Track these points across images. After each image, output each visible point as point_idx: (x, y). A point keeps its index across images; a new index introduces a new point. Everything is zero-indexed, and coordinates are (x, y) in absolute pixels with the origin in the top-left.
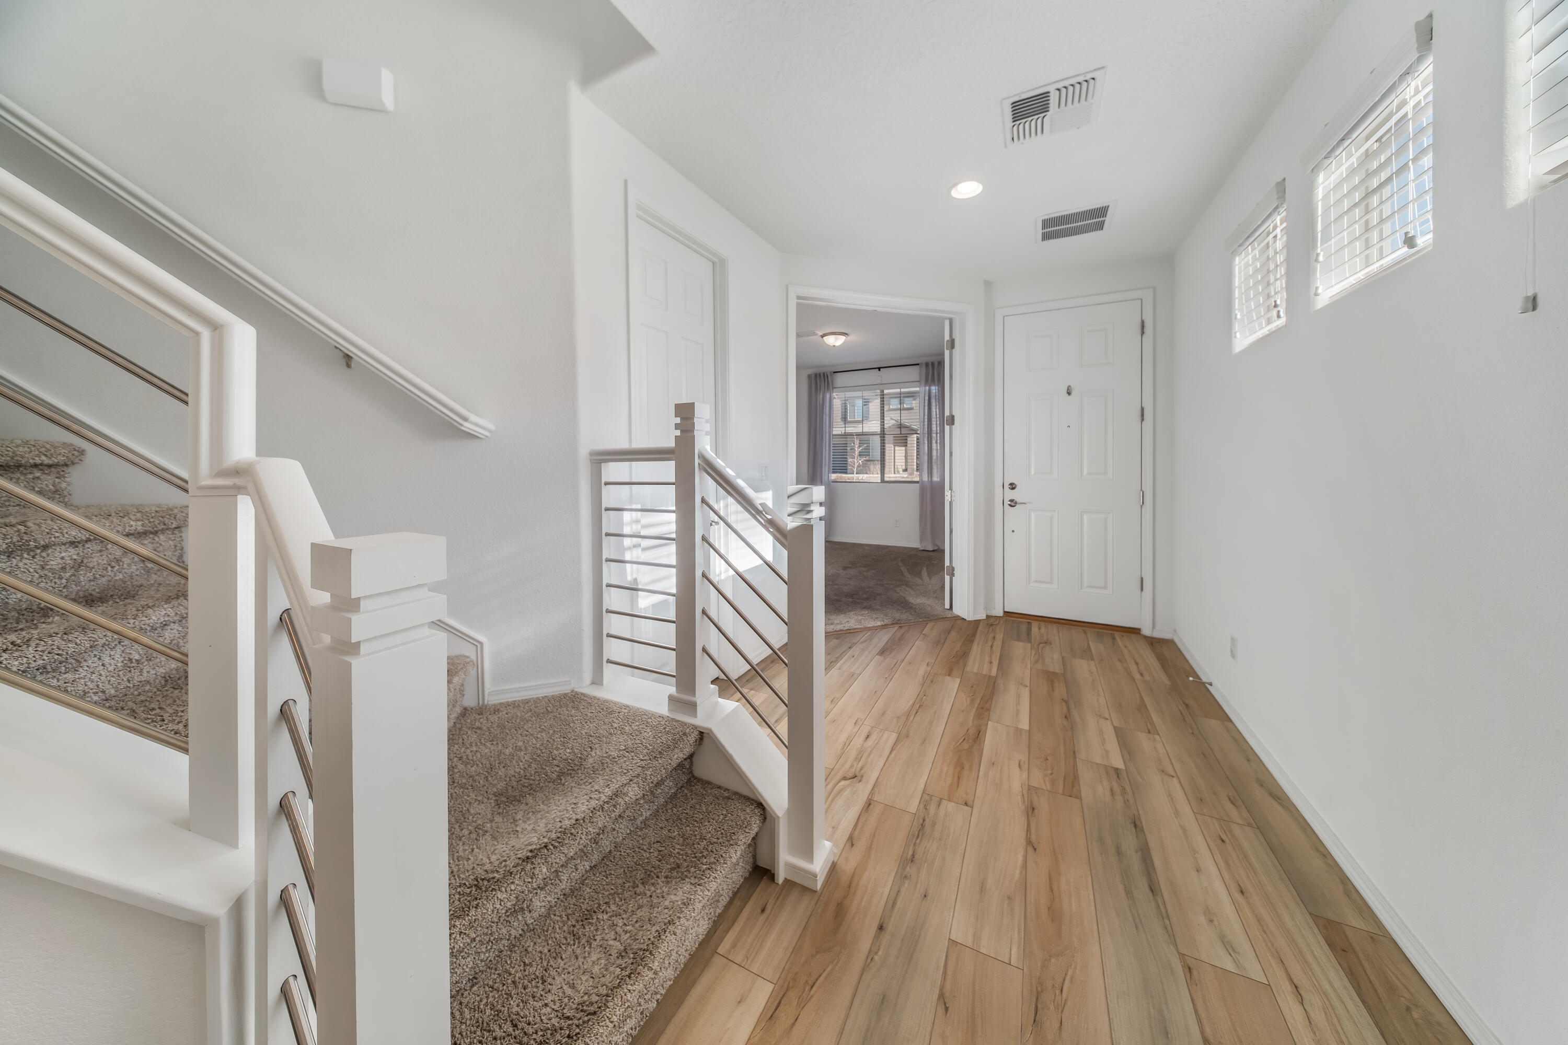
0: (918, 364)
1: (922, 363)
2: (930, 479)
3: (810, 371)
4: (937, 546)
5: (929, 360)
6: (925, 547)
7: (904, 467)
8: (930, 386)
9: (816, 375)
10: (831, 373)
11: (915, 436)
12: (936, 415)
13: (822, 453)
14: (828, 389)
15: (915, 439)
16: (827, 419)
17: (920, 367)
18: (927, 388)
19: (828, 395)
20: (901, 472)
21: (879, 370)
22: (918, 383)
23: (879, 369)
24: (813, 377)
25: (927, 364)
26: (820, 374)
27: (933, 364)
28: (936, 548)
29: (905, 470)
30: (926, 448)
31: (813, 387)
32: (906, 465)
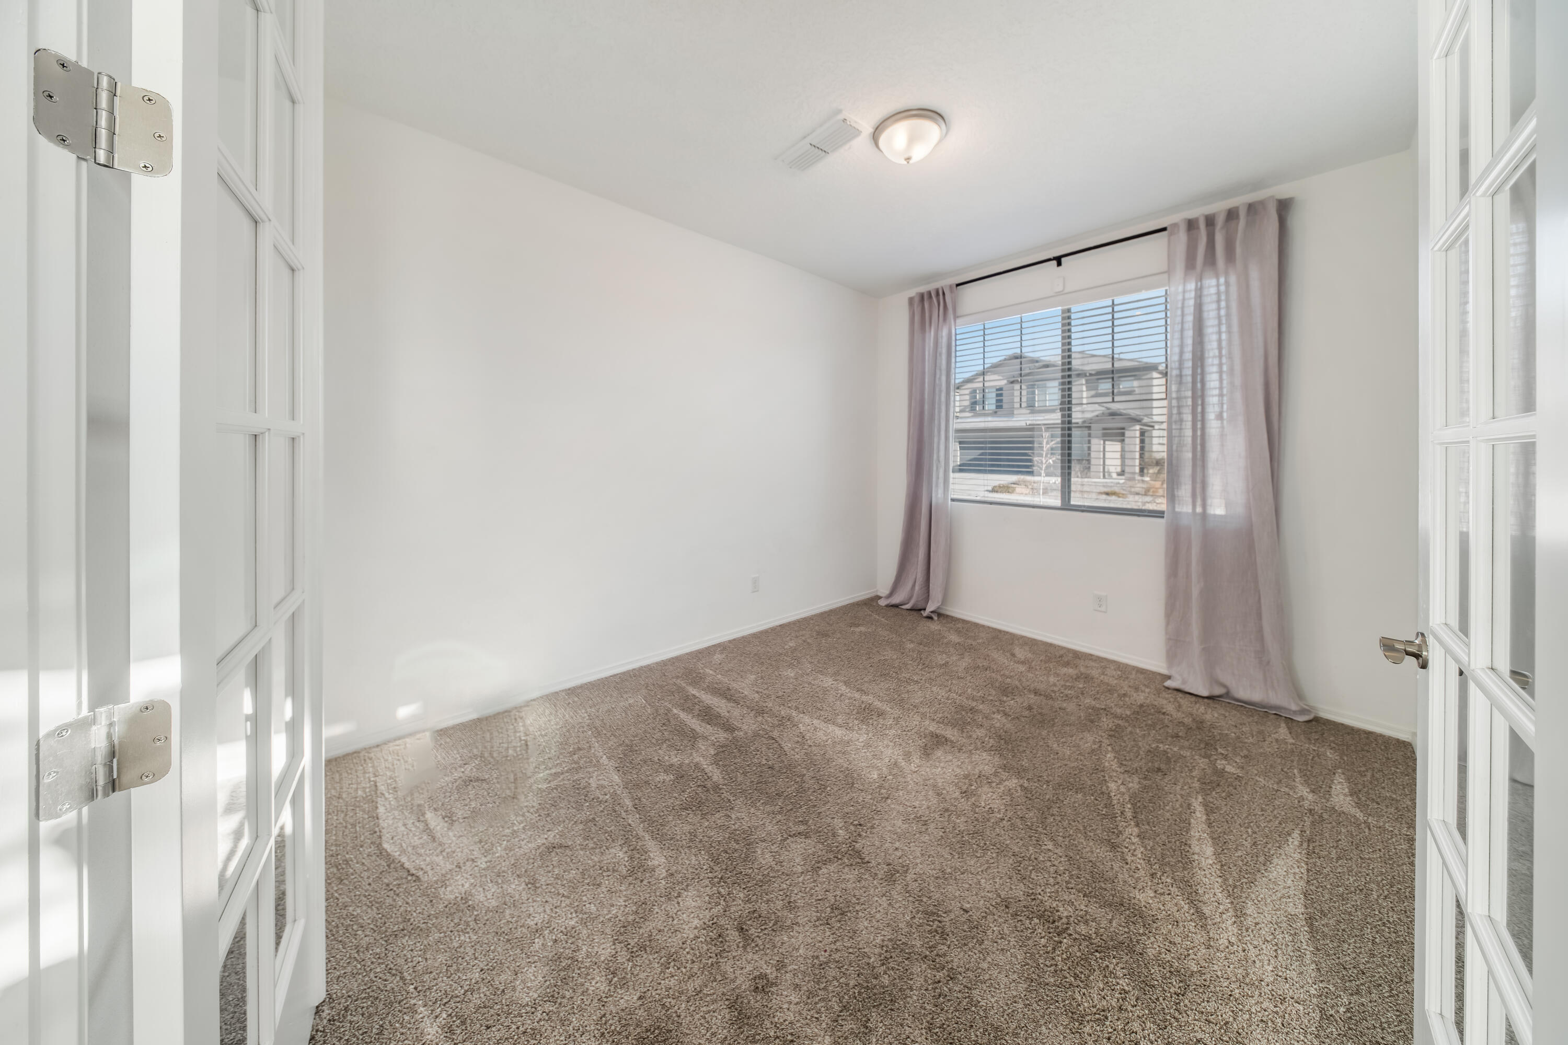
0: (1164, 229)
1: (1175, 225)
2: (1199, 510)
3: (913, 292)
4: (1225, 686)
5: (1198, 212)
6: (1184, 682)
7: (1119, 469)
8: (1200, 279)
9: (922, 296)
10: (951, 286)
11: (1138, 427)
12: (1220, 348)
13: (931, 444)
14: (945, 319)
15: (1138, 434)
16: (944, 378)
17: (1170, 235)
18: (1191, 286)
19: (945, 333)
20: (1114, 475)
21: (1059, 264)
22: (1166, 276)
23: (1058, 260)
24: (917, 300)
25: (1191, 225)
26: (929, 293)
27: (1210, 221)
28: (1218, 691)
29: (1122, 473)
30: (1188, 433)
31: (917, 318)
32: (1123, 465)
